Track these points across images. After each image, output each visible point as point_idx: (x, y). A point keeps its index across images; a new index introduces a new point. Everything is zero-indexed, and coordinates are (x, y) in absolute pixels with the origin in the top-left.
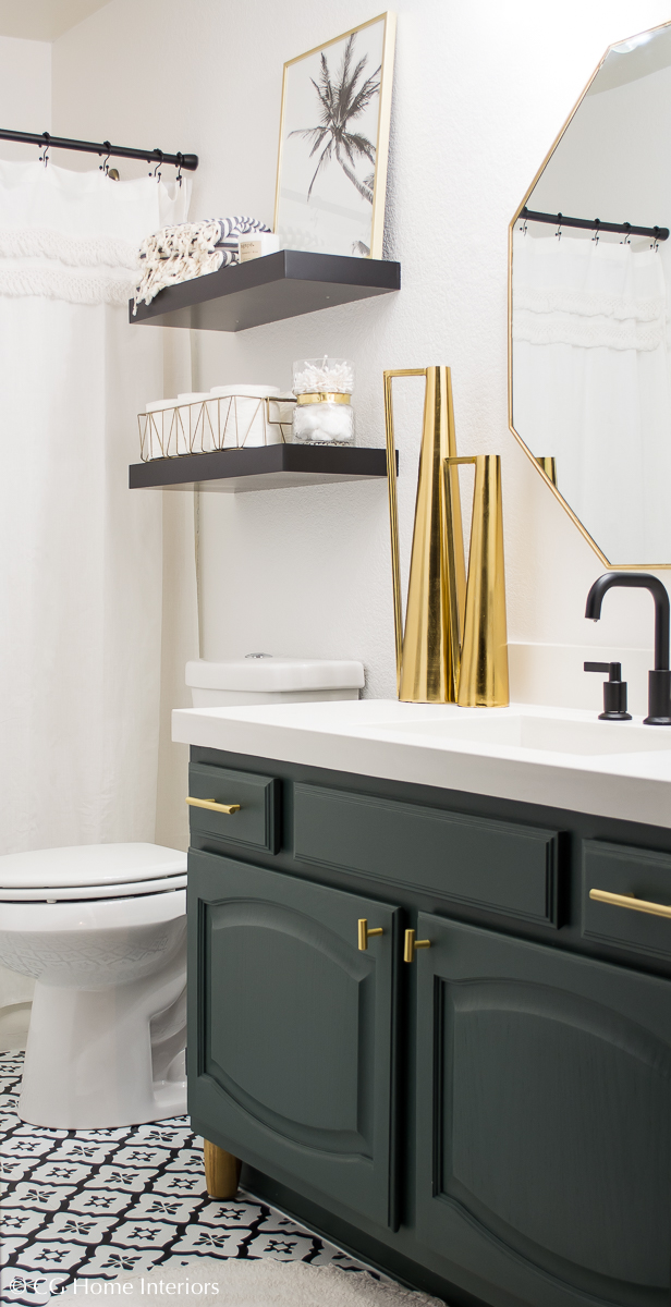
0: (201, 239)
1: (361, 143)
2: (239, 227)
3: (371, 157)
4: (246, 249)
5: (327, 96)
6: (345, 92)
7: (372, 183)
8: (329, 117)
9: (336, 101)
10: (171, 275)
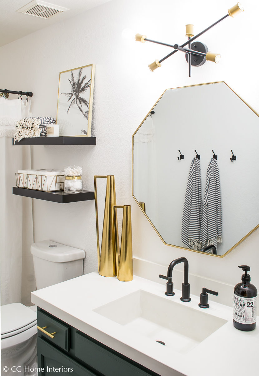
0: (35, 124)
1: (85, 101)
2: (46, 120)
3: (87, 106)
4: (49, 129)
5: (73, 85)
6: (79, 84)
7: (88, 112)
8: (74, 91)
9: (76, 87)
10: (26, 134)
